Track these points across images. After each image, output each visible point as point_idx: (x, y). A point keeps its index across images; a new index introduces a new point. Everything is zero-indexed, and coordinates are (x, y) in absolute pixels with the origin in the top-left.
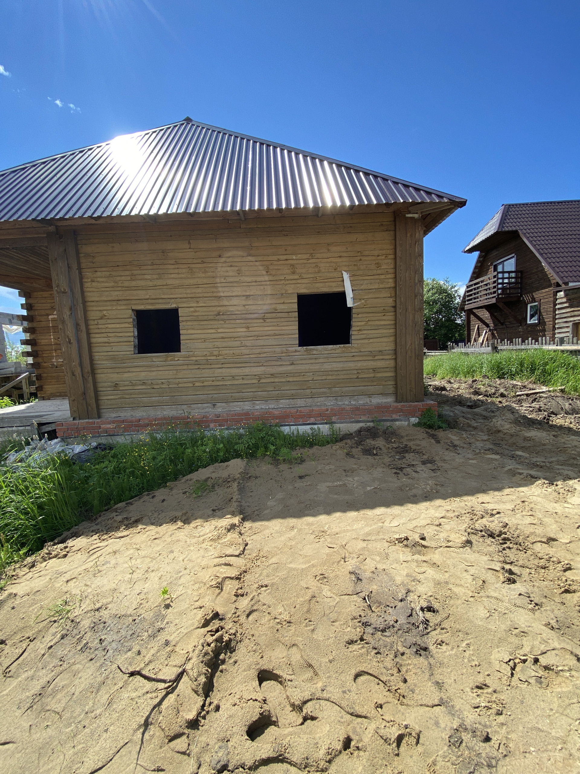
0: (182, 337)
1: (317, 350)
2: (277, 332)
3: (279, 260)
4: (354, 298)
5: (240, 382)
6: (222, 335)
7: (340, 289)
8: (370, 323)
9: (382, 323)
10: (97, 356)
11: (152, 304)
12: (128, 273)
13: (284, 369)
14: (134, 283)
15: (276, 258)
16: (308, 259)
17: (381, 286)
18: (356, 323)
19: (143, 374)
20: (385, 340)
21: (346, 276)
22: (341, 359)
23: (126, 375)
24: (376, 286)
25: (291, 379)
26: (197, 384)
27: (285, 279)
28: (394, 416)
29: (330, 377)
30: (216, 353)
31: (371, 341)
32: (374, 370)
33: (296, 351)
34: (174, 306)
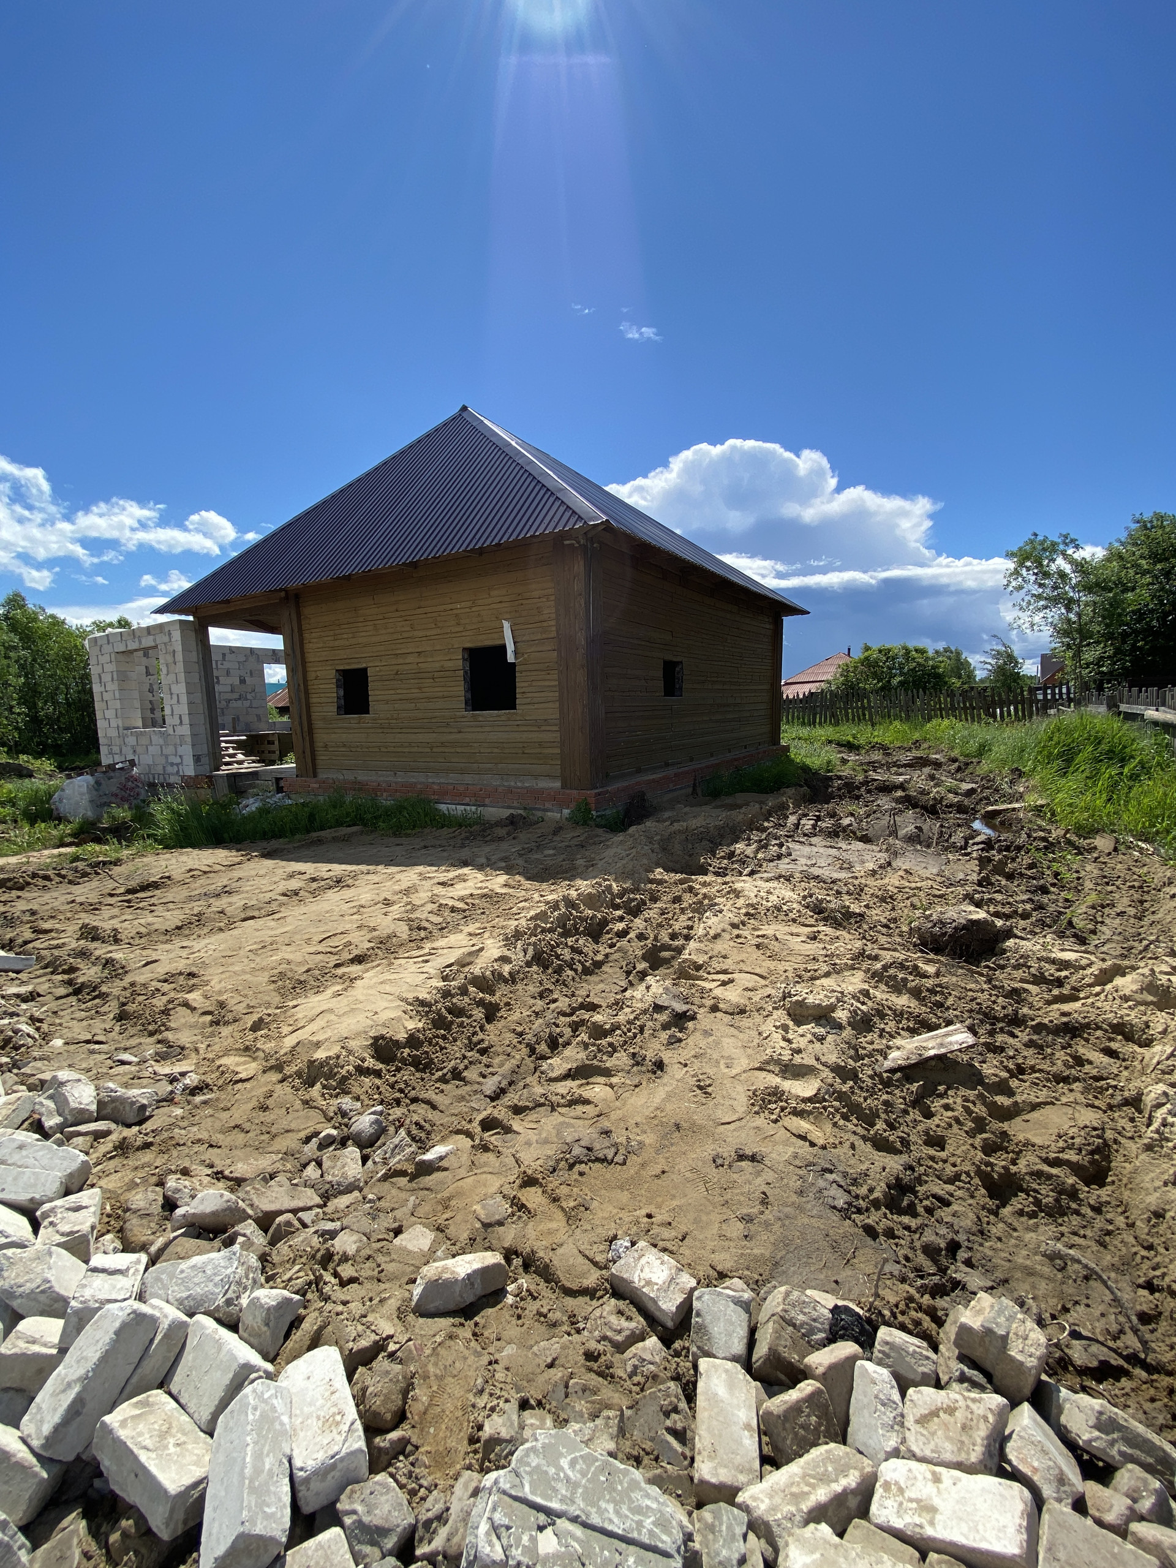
0: (370, 698)
1: (482, 716)
2: (445, 694)
3: (445, 611)
4: (516, 652)
5: (415, 749)
6: (400, 696)
7: (498, 642)
8: (534, 683)
9: (547, 683)
10: (314, 716)
11: (349, 664)
12: (332, 633)
13: (453, 736)
14: (337, 643)
15: (442, 608)
16: (470, 607)
17: (544, 636)
18: (522, 684)
19: (344, 736)
20: (551, 705)
21: (506, 625)
22: (507, 729)
23: (333, 736)
24: (539, 637)
25: (459, 750)
26: (383, 749)
27: (451, 633)
28: (548, 805)
29: (496, 750)
30: (395, 716)
31: (536, 706)
32: (540, 744)
33: (463, 717)
34: (364, 665)
